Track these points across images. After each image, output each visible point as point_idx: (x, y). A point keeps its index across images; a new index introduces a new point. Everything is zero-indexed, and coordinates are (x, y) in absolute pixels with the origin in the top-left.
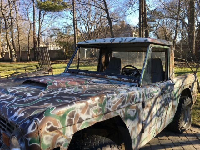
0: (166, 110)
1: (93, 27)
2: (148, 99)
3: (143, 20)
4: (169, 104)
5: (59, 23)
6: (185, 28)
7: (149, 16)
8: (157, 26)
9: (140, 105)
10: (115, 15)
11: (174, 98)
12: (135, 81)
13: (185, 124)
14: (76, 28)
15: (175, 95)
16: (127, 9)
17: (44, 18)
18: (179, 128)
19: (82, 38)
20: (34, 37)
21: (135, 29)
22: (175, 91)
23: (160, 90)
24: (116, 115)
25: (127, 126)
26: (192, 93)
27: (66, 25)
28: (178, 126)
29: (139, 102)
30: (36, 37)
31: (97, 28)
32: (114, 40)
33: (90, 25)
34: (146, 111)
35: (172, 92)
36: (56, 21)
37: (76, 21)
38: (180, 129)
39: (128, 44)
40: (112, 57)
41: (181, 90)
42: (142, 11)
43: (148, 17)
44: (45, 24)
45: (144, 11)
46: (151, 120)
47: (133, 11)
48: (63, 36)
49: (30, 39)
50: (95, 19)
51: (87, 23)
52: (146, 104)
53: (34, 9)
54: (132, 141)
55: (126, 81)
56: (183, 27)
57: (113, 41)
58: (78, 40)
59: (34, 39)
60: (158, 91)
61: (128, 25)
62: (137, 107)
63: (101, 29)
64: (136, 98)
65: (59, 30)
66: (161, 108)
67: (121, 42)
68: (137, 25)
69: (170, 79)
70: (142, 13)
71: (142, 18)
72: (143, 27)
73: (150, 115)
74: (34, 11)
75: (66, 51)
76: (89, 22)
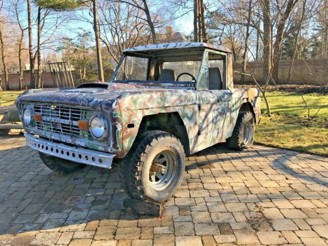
0: (224, 119)
1: (124, 36)
2: (204, 103)
3: (199, 25)
4: (226, 114)
5: (70, 30)
6: (260, 39)
7: (209, 20)
8: (221, 36)
9: (196, 108)
10: (158, 18)
11: (232, 109)
12: (191, 85)
13: (246, 142)
14: (98, 36)
15: (233, 106)
16: (176, 9)
17: (45, 21)
18: (239, 143)
19: (108, 52)
20: (30, 50)
21: (188, 39)
22: (234, 101)
23: (216, 98)
24: (174, 111)
25: (185, 124)
26: (254, 109)
27: (82, 32)
28: (238, 141)
29: (195, 104)
30: (34, 52)
31: (132, 36)
32: (167, 45)
33: (120, 32)
34: (203, 114)
35: (230, 102)
36: (65, 26)
37: (99, 25)
38: (239, 145)
39: (184, 49)
40: (163, 68)
41: (240, 102)
42: (198, 13)
43: (207, 21)
44: (47, 30)
45: (200, 13)
46: (207, 125)
47: (185, 13)
48: (78, 48)
49: (21, 54)
50: (128, 22)
51: (116, 29)
52: (202, 107)
53: (28, 6)
54: (190, 141)
55: (182, 86)
56: (258, 36)
57: (167, 47)
58: (102, 55)
59: (31, 54)
60: (214, 97)
61: (177, 33)
62: (193, 109)
63: (137, 38)
64: (192, 99)
65: (72, 40)
66: (217, 115)
67: (176, 47)
68: (192, 33)
69: (228, 89)
70: (198, 15)
71: (198, 23)
72: (200, 35)
73: (206, 120)
74: (29, 9)
75: (83, 72)
76: (119, 27)
